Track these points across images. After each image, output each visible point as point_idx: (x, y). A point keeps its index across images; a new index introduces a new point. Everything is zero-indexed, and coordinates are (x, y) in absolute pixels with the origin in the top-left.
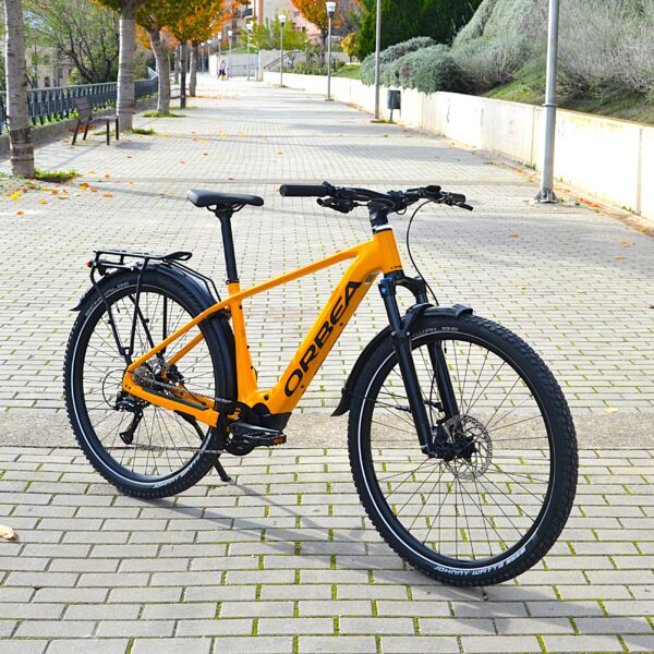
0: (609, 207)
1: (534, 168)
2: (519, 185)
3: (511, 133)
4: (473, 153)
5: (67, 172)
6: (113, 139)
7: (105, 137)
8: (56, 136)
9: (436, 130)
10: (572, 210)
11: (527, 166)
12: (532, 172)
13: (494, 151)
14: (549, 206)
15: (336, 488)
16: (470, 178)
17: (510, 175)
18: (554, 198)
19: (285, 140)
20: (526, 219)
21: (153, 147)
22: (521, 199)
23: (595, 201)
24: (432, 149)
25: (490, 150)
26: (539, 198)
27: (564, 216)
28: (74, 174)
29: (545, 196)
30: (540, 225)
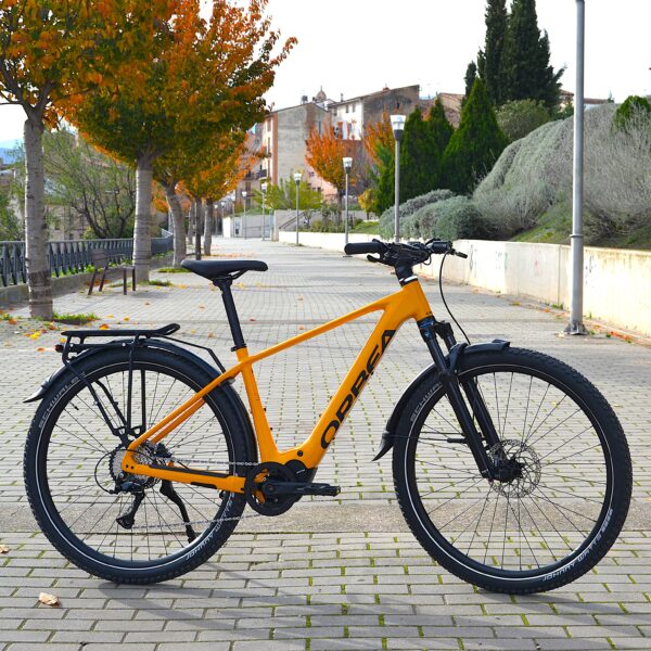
0: (641, 339)
1: (561, 308)
2: (546, 321)
3: (537, 274)
4: (498, 297)
5: (86, 315)
6: (130, 290)
7: (122, 288)
8: (71, 288)
9: (459, 278)
10: (602, 341)
11: (555, 307)
12: (560, 312)
13: (519, 294)
14: (579, 338)
15: (379, 562)
16: (497, 317)
17: (537, 314)
18: (584, 330)
19: (305, 290)
20: (556, 350)
21: (170, 296)
22: (550, 333)
23: (625, 334)
24: (457, 294)
25: (515, 294)
26: (568, 330)
27: (595, 347)
28: (93, 318)
29: (575, 329)
30: (572, 354)
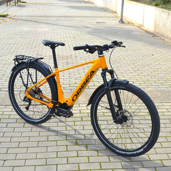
0: (136, 24)
1: (116, 13)
2: (114, 17)
3: (111, 4)
4: (101, 8)
5: (6, 14)
6: (17, 4)
7: (15, 3)
8: (3, 3)
9: (92, 2)
10: (127, 25)
11: (115, 12)
13: (106, 8)
14: (122, 24)
16: (102, 16)
17: (111, 15)
18: (123, 21)
19: (57, 4)
20: (117, 28)
21: (26, 6)
22: (115, 22)
23: (132, 22)
24: (92, 7)
25: (105, 7)
26: (119, 22)
27: (126, 27)
28: (8, 15)
29: (121, 21)
30: (121, 29)
